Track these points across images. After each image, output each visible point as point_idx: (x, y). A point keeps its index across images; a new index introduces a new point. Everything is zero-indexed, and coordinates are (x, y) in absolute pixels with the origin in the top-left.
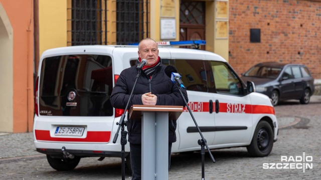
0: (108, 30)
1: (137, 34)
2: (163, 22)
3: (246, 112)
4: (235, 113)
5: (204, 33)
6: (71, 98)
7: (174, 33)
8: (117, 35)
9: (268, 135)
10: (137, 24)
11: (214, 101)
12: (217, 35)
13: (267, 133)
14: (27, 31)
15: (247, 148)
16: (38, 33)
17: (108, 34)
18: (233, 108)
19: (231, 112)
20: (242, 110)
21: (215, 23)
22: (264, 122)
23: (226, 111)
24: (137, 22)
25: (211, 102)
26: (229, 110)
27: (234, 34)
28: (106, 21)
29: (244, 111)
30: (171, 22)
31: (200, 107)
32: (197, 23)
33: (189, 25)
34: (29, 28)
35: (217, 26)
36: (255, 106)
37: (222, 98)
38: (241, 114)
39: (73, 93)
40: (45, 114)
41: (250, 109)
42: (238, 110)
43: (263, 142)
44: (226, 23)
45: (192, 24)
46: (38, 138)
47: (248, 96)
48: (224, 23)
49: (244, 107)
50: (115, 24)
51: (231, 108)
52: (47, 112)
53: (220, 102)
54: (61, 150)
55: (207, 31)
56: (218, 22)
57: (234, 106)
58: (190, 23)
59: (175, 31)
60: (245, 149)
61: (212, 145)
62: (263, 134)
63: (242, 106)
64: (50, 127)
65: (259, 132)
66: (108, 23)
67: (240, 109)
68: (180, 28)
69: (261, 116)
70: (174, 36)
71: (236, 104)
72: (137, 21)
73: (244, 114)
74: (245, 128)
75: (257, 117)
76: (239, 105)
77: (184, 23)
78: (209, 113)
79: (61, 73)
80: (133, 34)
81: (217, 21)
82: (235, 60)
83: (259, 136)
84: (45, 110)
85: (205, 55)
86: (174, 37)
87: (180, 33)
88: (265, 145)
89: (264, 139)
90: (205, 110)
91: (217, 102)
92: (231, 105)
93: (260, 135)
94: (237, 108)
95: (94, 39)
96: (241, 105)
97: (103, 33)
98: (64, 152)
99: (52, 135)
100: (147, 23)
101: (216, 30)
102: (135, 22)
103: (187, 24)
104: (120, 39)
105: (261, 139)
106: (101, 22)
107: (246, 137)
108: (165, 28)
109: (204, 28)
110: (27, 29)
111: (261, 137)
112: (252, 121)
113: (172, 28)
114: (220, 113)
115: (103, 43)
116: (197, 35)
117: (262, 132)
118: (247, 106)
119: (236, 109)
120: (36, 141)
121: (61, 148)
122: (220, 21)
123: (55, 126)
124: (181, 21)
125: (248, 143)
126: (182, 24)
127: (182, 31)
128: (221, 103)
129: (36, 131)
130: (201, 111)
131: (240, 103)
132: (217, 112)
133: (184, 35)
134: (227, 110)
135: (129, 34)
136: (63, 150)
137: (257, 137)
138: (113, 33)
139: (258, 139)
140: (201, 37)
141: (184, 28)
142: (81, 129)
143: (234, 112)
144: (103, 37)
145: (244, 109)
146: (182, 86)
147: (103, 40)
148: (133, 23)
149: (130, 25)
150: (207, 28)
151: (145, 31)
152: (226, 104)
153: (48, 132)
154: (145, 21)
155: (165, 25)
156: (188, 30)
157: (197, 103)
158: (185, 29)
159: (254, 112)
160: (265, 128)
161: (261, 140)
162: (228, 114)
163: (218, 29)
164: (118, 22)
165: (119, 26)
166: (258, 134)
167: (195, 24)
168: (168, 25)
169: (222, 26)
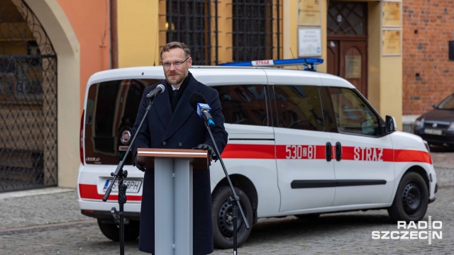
0: (220, 44)
1: (264, 50)
2: (302, 32)
3: (384, 160)
4: (367, 161)
5: (366, 47)
6: (126, 140)
7: (318, 48)
8: (234, 52)
9: (419, 193)
10: (264, 35)
11: (333, 144)
12: (384, 50)
13: (418, 190)
14: (101, 47)
15: (389, 211)
16: (117, 50)
17: (219, 49)
18: (363, 154)
19: (361, 159)
20: (378, 156)
21: (382, 33)
22: (413, 174)
23: (353, 159)
24: (262, 33)
25: (329, 146)
26: (357, 157)
27: (425, 48)
28: (216, 32)
29: (382, 158)
30: (314, 32)
31: (311, 152)
32: (355, 33)
33: (343, 36)
34: (103, 43)
35: (384, 37)
36: (398, 152)
37: (346, 140)
38: (376, 162)
39: (127, 133)
40: (92, 163)
41: (390, 156)
42: (371, 157)
43: (412, 203)
44: (398, 33)
45: (347, 35)
46: (83, 196)
47: (388, 136)
48: (395, 32)
49: (381, 152)
50: (231, 35)
51: (360, 153)
52: (94, 159)
53: (343, 145)
54: (110, 212)
55: (370, 45)
56: (386, 32)
57: (365, 150)
58: (345, 33)
59: (320, 46)
60: (385, 212)
61: (332, 205)
62: (412, 191)
63: (378, 152)
64: (98, 179)
65: (406, 188)
66: (219, 34)
67: (375, 155)
68: (329, 41)
69: (408, 165)
70: (318, 52)
71: (369, 147)
72: (263, 31)
73: (381, 162)
74: (383, 182)
75: (401, 167)
76: (372, 149)
77: (336, 33)
78: (325, 160)
79: (121, 104)
80: (258, 49)
81: (384, 31)
82: (426, 85)
83: (405, 194)
84: (92, 157)
85: (321, 79)
86: (319, 54)
87: (329, 47)
88: (414, 206)
89: (413, 198)
90: (319, 157)
91: (338, 145)
92: (361, 150)
93: (407, 193)
94: (370, 154)
95: (199, 57)
96: (377, 149)
97: (213, 49)
98: (114, 215)
99: (101, 191)
100: (278, 34)
101: (383, 42)
102: (260, 33)
103: (340, 35)
104: (237, 57)
105: (410, 198)
106: (209, 34)
107: (385, 196)
108: (305, 41)
109: (365, 40)
110: (101, 44)
111: (409, 196)
112: (394, 172)
113: (316, 40)
114: (342, 161)
115: (212, 63)
116: (355, 50)
117: (410, 188)
118: (385, 151)
119: (368, 155)
120: (81, 200)
121: (110, 209)
122: (389, 31)
123: (104, 178)
124: (329, 30)
125: (390, 204)
126: (332, 35)
127: (332, 44)
128: (344, 147)
129: (80, 185)
130: (313, 158)
131: (375, 147)
132: (338, 159)
133: (335, 51)
134: (355, 156)
135: (251, 49)
136: (113, 211)
137: (403, 195)
138: (227, 48)
139: (404, 198)
140: (361, 53)
141: (334, 41)
142: (137, 182)
143: (365, 159)
144: (213, 54)
145: (381, 155)
146: (211, 121)
147: (213, 59)
148: (257, 35)
149: (252, 37)
150: (370, 40)
151: (275, 45)
152: (353, 148)
153: (94, 187)
154: (275, 30)
155: (305, 36)
156: (341, 43)
157: (307, 146)
158: (337, 42)
159: (397, 159)
160: (414, 182)
161: (409, 200)
162: (356, 161)
163: (386, 42)
164: (235, 33)
165: (237, 39)
166: (404, 191)
167: (352, 35)
168: (310, 36)
169: (392, 37)
